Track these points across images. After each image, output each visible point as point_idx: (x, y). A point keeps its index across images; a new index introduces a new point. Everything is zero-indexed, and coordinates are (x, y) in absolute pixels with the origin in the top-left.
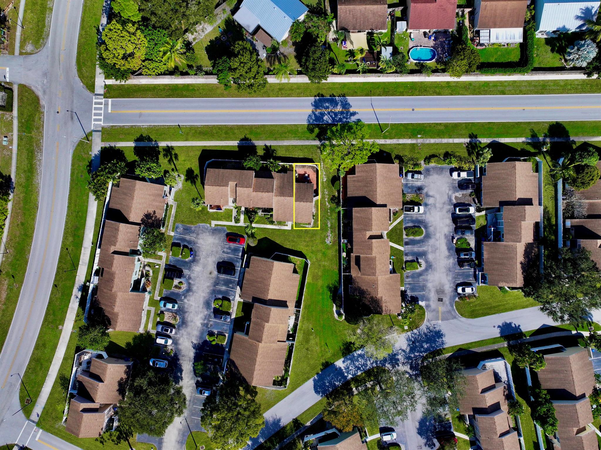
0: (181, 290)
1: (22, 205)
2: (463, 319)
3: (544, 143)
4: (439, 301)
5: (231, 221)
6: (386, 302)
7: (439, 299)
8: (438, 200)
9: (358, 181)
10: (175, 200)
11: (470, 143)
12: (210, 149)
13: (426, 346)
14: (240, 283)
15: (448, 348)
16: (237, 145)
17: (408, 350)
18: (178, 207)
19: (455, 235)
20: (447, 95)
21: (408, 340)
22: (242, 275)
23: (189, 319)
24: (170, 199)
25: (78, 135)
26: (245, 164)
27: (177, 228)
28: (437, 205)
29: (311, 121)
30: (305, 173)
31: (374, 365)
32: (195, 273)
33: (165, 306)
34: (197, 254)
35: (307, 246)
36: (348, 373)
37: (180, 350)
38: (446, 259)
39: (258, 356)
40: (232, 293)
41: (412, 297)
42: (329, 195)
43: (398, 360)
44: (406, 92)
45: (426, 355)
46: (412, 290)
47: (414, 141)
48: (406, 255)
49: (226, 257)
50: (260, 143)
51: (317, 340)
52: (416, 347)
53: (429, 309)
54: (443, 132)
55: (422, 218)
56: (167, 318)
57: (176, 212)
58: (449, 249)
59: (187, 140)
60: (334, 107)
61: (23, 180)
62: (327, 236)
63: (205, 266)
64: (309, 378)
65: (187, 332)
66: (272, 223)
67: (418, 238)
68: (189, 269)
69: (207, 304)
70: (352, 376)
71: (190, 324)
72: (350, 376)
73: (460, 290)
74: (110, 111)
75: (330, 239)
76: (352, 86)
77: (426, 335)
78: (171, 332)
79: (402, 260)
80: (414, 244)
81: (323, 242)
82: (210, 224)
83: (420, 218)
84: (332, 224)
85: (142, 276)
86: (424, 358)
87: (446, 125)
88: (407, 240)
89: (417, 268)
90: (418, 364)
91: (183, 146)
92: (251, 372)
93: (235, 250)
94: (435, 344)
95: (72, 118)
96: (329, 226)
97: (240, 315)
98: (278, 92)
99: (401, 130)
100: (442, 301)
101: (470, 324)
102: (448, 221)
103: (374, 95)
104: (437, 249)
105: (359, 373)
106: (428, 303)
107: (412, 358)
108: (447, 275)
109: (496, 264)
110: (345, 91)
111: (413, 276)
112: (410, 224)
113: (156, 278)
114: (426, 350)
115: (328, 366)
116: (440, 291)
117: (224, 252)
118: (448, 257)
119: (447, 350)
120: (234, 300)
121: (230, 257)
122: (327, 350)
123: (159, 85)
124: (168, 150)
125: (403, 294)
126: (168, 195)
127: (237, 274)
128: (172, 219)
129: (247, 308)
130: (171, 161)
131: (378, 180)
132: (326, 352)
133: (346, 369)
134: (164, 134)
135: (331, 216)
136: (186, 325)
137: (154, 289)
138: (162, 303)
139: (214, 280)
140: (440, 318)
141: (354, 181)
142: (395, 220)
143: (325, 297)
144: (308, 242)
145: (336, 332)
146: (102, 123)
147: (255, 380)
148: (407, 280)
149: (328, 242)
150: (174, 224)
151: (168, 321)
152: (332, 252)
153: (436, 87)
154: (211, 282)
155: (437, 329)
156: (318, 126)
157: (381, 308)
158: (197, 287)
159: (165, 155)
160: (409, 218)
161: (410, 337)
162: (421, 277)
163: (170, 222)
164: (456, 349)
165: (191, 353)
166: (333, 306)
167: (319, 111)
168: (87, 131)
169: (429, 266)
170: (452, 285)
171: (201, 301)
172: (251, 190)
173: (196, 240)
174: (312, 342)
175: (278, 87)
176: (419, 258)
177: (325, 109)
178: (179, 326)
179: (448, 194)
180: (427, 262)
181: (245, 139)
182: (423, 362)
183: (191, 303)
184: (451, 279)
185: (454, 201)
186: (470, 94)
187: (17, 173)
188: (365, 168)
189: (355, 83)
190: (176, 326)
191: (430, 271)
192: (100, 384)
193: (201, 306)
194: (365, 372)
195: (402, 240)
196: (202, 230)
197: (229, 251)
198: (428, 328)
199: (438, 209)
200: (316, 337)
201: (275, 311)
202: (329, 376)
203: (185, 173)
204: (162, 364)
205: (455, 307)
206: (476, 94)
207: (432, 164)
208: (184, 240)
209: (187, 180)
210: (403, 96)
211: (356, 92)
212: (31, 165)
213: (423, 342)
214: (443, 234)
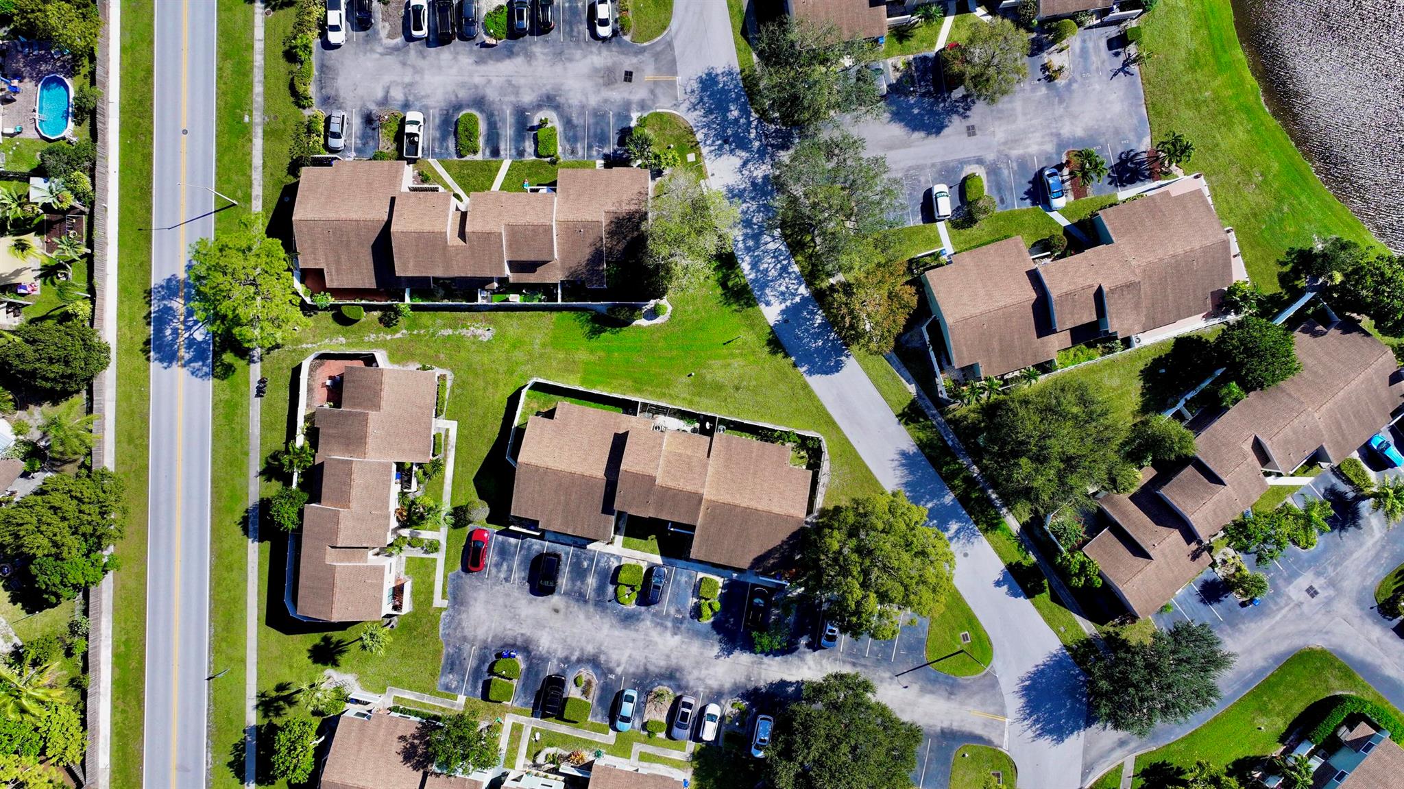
0: (595, 681)
2: (674, 24)
4: (630, 81)
5: (434, 560)
6: (620, 203)
7: (626, 80)
8: (398, 79)
9: (338, 262)
10: (382, 690)
12: (264, 606)
13: (734, 113)
14: (581, 542)
15: (740, 62)
16: (256, 543)
17: (744, 155)
18: (398, 683)
19: (478, 40)
20: (152, 52)
21: (720, 152)
22: (560, 537)
23: (663, 663)
24: (380, 702)
26: (291, 526)
27: (447, 688)
28: (407, 80)
29: (206, 369)
30: (324, 385)
31: (777, 232)
32: (554, 646)
33: (626, 720)
34: (511, 642)
35: (496, 383)
36: (794, 295)
37: (736, 687)
38: (534, 63)
39: (737, 502)
40: (603, 561)
41: (620, 143)
42: (378, 331)
43: (765, 177)
44: (144, 147)
45: (757, 111)
46: (604, 141)
47: (258, 132)
48: (521, 153)
49: (519, 575)
50: (255, 489)
51: (717, 364)
52: (736, 135)
53: (649, 103)
54: (239, 63)
55: (437, 115)
56: (658, 714)
57: (410, 688)
58: (510, 54)
59: (243, 661)
60: (175, 317)
62: (475, 336)
63: (539, 624)
64: (805, 386)
65: (694, 668)
66: (437, 466)
67: (482, 127)
68: (544, 660)
69: (628, 619)
70: (803, 286)
71: (674, 662)
72: (803, 290)
73: (604, 31)
75: (478, 330)
76: (126, 274)
77: (710, 112)
78: (689, 706)
79: (533, 163)
80: (498, 135)
81: (488, 346)
82: (441, 609)
83: (437, 121)
84: (444, 326)
85: (555, 771)
86: (764, 116)
87: (224, 56)
88: (488, 152)
89: (553, 129)
90: (776, 131)
91: (258, 670)
92: (774, 519)
93: (503, 552)
94: (730, 91)
96: (450, 332)
97: (655, 542)
98: (136, 446)
99: (231, 162)
100: (631, 73)
101: (686, 8)
102: (444, 54)
103: (149, 223)
104: (509, 82)
105: (796, 268)
106: (634, 106)
107: (761, 145)
108: (570, 60)
110: (138, 290)
111: (572, 139)
112: (451, 144)
113: (564, 740)
114: (745, 112)
115: (776, 342)
116: (608, 77)
117: (507, 580)
118: (530, 57)
119: (745, 62)
120: (619, 558)
121: (519, 565)
122: (740, 342)
123: (114, 724)
124: (267, 705)
125: (612, 162)
126: (368, 707)
127: (560, 549)
128: (427, 700)
129: (635, 528)
130: (290, 701)
131: (332, 216)
132: (745, 343)
133: (785, 300)
134: (228, 713)
135: (426, 327)
136: (677, 670)
137: (588, 743)
138: (619, 724)
139: (572, 603)
140: (670, 78)
141: (338, 271)
142: (439, 179)
143: (615, 344)
144: (487, 383)
145: (698, 321)
147: (792, 512)
148: (580, 153)
149: (488, 335)
150: (439, 694)
151: (665, 713)
152: (513, 325)
153: (134, 78)
154: (576, 608)
155: (695, 85)
156: (217, 355)
157: (630, 215)
158: (588, 642)
159: (279, 713)
160: (437, 144)
161: (713, 148)
162: (575, 121)
164: (743, 43)
165: (743, 659)
166: (639, 326)
167: (182, 352)
169: (550, 101)
170: (594, 49)
171: (620, 633)
172: (343, 512)
173: (477, 644)
174: (721, 375)
175: (125, 445)
176: (529, 125)
177: (177, 338)
178: (679, 687)
179: (382, 54)
180: (539, 107)
181: (245, 524)
182: (772, 121)
183: (624, 659)
184: (579, 52)
185: (400, 40)
188: (306, 245)
189: (121, 267)
190: (678, 694)
191: (561, 100)
193: (633, 634)
194: (793, 254)
195: (486, 162)
196: (455, 629)
197: (505, 566)
198: (694, 107)
199: (417, 78)
200: (710, 367)
202: (801, 339)
203: (319, 666)
204: (765, 729)
205: (646, 44)
207: (312, 90)
208: (476, 673)
209: (335, 664)
210: (151, 154)
211: (141, 265)
213: (725, 118)
214: (474, 67)
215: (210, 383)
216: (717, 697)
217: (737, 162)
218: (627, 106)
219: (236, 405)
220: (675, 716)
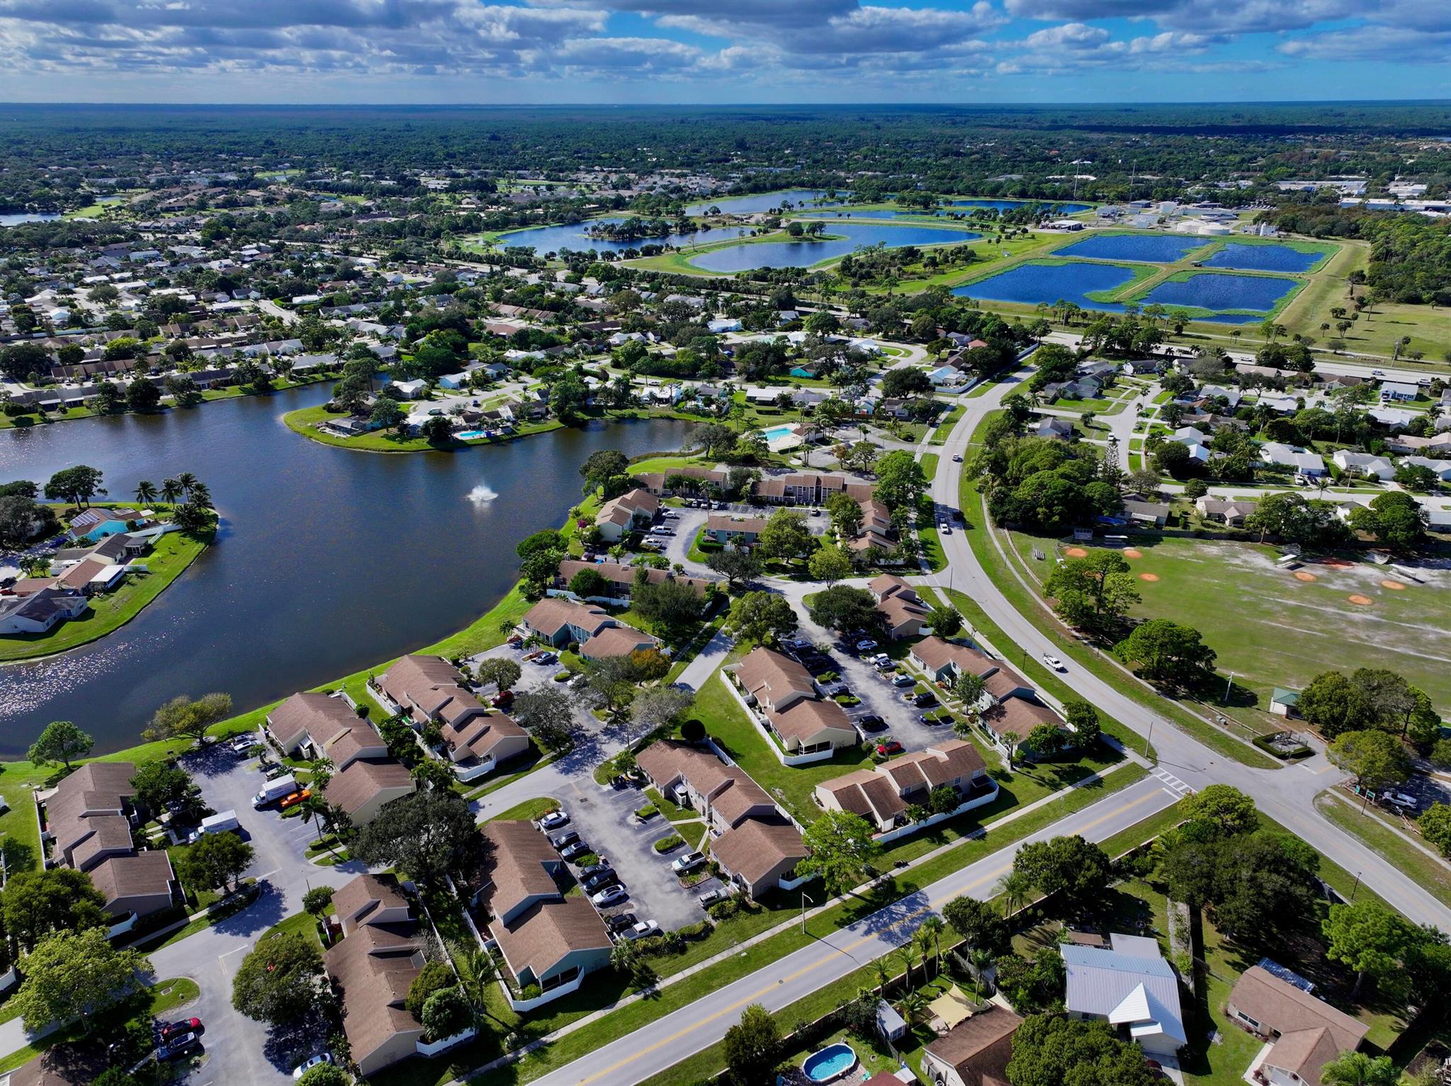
0: (902, 694)
1: (1134, 688)
3: (515, 1047)
4: (586, 798)
7: (587, 800)
8: (657, 891)
10: (994, 751)
11: (653, 983)
13: (577, 756)
16: (985, 827)
17: (598, 746)
19: (606, 865)
21: (604, 753)
23: (872, 681)
24: (1001, 748)
25: (1163, 755)
28: (654, 886)
29: (918, 895)
32: (904, 711)
34: (918, 724)
35: (800, 776)
37: (856, 661)
38: (603, 838)
41: (627, 787)
45: (571, 750)
46: (631, 794)
47: (747, 944)
48: (662, 820)
50: (959, 842)
51: (716, 715)
52: (589, 751)
53: (594, 787)
55: (667, 864)
56: (894, 673)
58: (603, 849)
59: (1048, 804)
61: (1161, 703)
64: (701, 688)
65: (862, 672)
67: (658, 841)
68: (914, 711)
71: (868, 679)
74: (1164, 789)
79: (665, 812)
80: (659, 833)
86: (572, 746)
87: (710, 989)
88: (672, 833)
90: (577, 740)
91: (1045, 796)
94: (565, 762)
95: (1192, 766)
96: (790, 804)
99: (779, 948)
100: (581, 799)
101: (527, 794)
104: (623, 842)
106: (600, 791)
107: (588, 742)
108: (590, 824)
112: (682, 847)
114: (574, 754)
116: (590, 806)
117: (892, 735)
118: (599, 842)
119: (545, 764)
121: (881, 735)
124: (1055, 787)
125: (643, 782)
128: (978, 736)
130: (1043, 779)
134: (1079, 798)
136: (869, 676)
137: (932, 685)
140: (573, 784)
146: (1158, 776)
148: (644, 798)
149: (777, 790)
155: (571, 774)
156: (905, 894)
158: (889, 703)
159: (1053, 780)
161: (603, 756)
162: (626, 808)
164: (534, 767)
165: (842, 663)
168: (1160, 763)
169: (621, 823)
170: (577, 817)
171: (873, 696)
173: (933, 733)
174: (722, 711)
176: (643, 824)
178: (875, 673)
179: (647, 906)
180: (629, 826)
181: (981, 836)
183: (882, 690)
184: (583, 822)
185: (631, 900)
186: (699, 1054)
187: (1173, 705)
190: (879, 672)
191: (617, 819)
192: (903, 607)
193: (869, 692)
195: (679, 830)
198: (584, 770)
199: (649, 882)
201: (788, 691)
203: (1012, 776)
205: (558, 800)
206: (688, 1059)
209: (1003, 771)
212: (1171, 716)
213: (583, 758)
214: (624, 860)
215: (923, 889)
216: (867, 663)
217: (604, 747)
218: (604, 794)
219: (923, 872)
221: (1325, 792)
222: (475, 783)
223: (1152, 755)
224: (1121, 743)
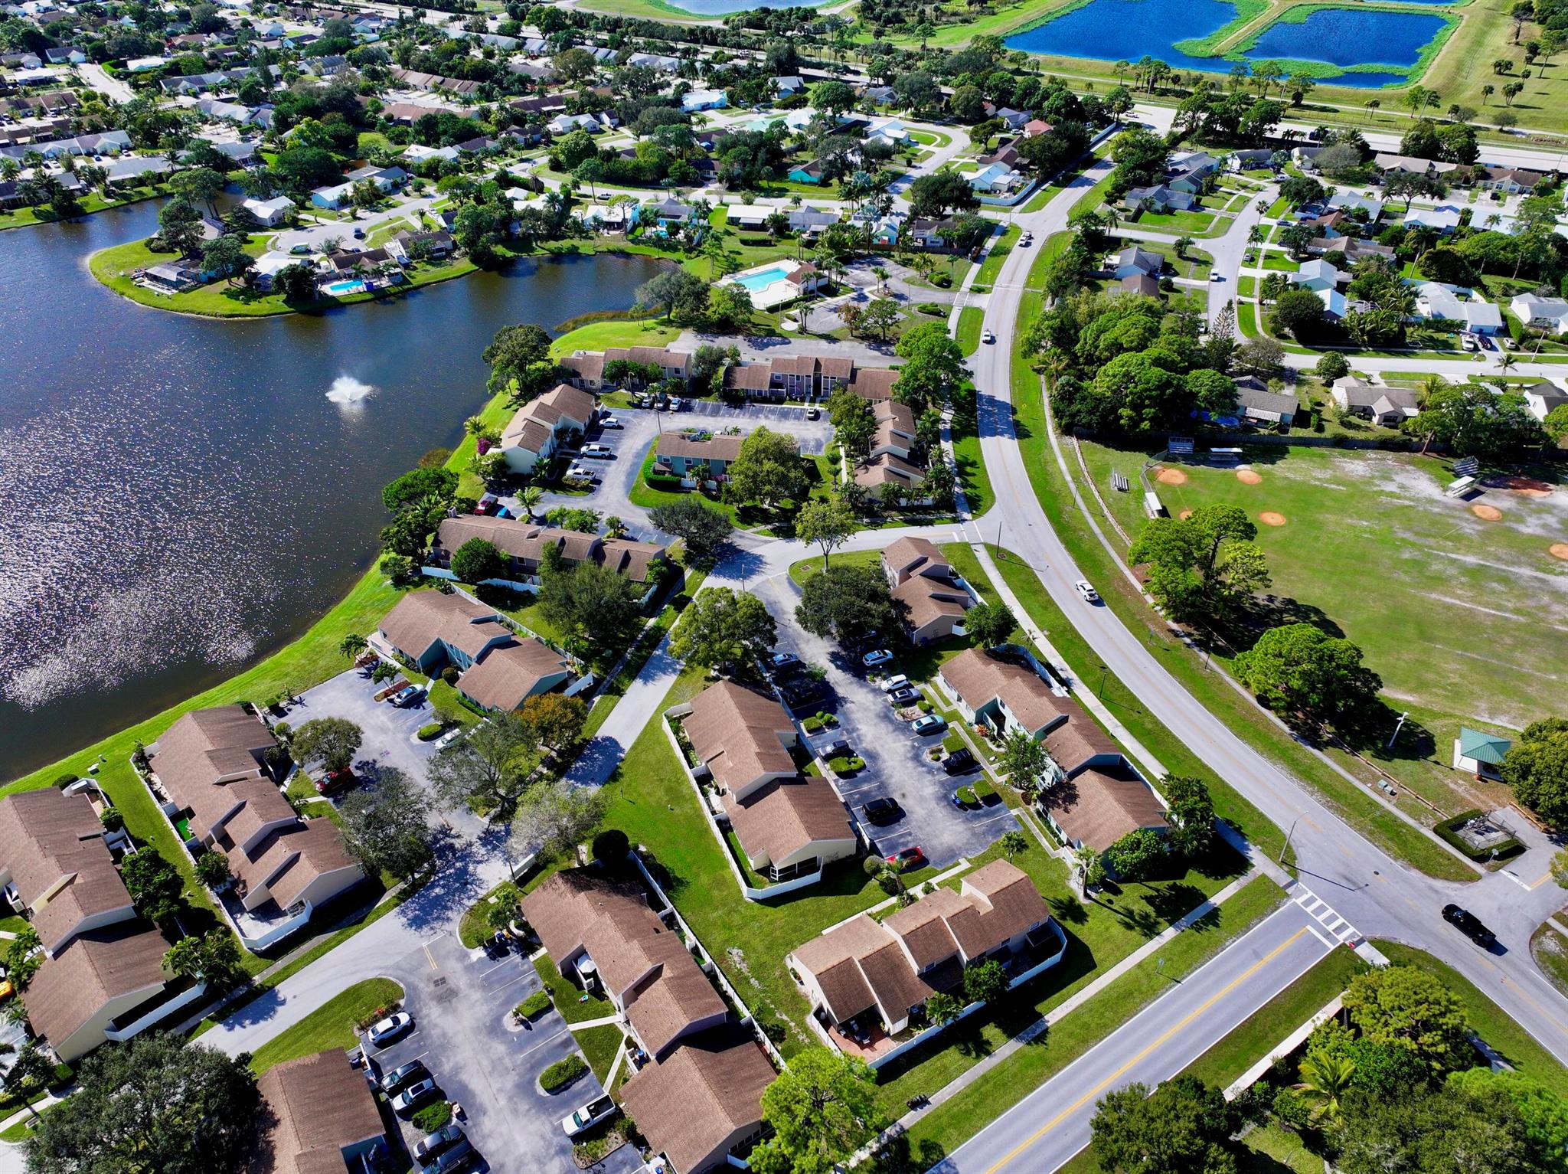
0: (927, 750)
1: (1260, 727)
2: (373, 974)
4: (443, 977)
5: (937, 883)
7: (444, 982)
10: (1059, 861)
12: (1085, 978)
13: (438, 891)
14: (844, 806)
15: (388, 911)
16: (1046, 1017)
17: (471, 868)
18: (1045, 854)
21: (479, 882)
22: (851, 819)
23: (883, 725)
24: (1068, 856)
25: (1305, 859)
27: (1016, 824)
28: (534, 1167)
32: (927, 783)
33: (933, 719)
34: (948, 807)
35: (771, 923)
37: (862, 686)
38: (462, 1062)
39: (739, 716)
40: (847, 788)
41: (507, 953)
42: (794, 1037)
43: (484, 844)
45: (429, 878)
46: (511, 968)
48: (557, 1021)
49: (900, 828)
50: (1006, 1050)
51: (652, 800)
52: (457, 880)
53: (457, 954)
55: (558, 1116)
56: (915, 710)
57: (1040, 845)
58: (462, 1087)
59: (1140, 965)
61: (1299, 756)
62: (743, 960)
64: (633, 747)
65: (870, 710)
67: (548, 1066)
68: (942, 784)
69: (871, 755)
71: (876, 721)
73: (404, 1018)
74: (1309, 927)
77: (446, 908)
78: (894, 697)
79: (562, 1006)
80: (549, 1050)
81: (744, 946)
82: (969, 861)
83: (564, 1106)
84: (751, 986)
86: (433, 870)
88: (571, 1048)
90: (440, 858)
91: (1134, 950)
92: (736, 696)
94: (419, 903)
95: (1348, 879)
96: (752, 981)
100: (436, 980)
101: (353, 973)
104: (492, 1071)
106: (466, 962)
107: (457, 860)
108: (444, 1035)
109: (339, 1096)
112: (579, 1085)
113: (980, 744)
114: (433, 886)
115: (614, 776)
116: (447, 995)
118: (457, 1070)
119: (388, 908)
120: (836, 780)
121: (893, 832)
122: (626, 796)
124: (1150, 930)
125: (534, 943)
127: (859, 817)
128: (1036, 831)
130: (1130, 913)
132: (626, 793)
133: (577, 787)
134: (1186, 952)
135: (762, 1000)
136: (879, 716)
137: (969, 733)
138: (940, 721)
139: (890, 787)
140: (427, 949)
144: (774, 928)
146: (1299, 901)
147: (723, 689)
148: (532, 977)
149: (735, 951)
150: (1025, 826)
151: (911, 707)
152: (714, 940)
154: (892, 783)
155: (426, 929)
157: (567, 881)
158: (906, 768)
159: (1146, 916)
160: (587, 1097)
161: (477, 888)
162: (503, 997)
163: (1035, 827)
165: (841, 691)
168: (1302, 876)
169: (494, 1029)
170: (425, 1022)
171: (884, 754)
172: (946, 917)
173: (970, 825)
174: (660, 793)
178: (889, 709)
180: (504, 1035)
181: (1040, 1038)
182: (433, 866)
183: (898, 744)
184: (432, 1032)
187: (1315, 758)
190: (893, 708)
191: (488, 1020)
192: (931, 592)
193: (879, 748)
195: (581, 1043)
196: (973, 843)
197: (902, 838)
198: (448, 919)
199: (527, 1158)
200: (657, 801)
202: (600, 766)
203: (1085, 910)
204: (871, 658)
205: (402, 985)
208: (988, 814)
209: (1072, 900)
212: (1313, 781)
213: (447, 894)
214: (491, 1112)
215: (951, 1155)
216: (877, 691)
217: (480, 868)
218: (470, 968)
219: (952, 1117)
220: (910, 702)
221: (1546, 927)
222: (276, 951)
223: (1289, 862)
224: (1243, 836)
